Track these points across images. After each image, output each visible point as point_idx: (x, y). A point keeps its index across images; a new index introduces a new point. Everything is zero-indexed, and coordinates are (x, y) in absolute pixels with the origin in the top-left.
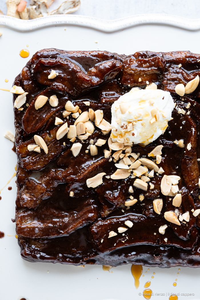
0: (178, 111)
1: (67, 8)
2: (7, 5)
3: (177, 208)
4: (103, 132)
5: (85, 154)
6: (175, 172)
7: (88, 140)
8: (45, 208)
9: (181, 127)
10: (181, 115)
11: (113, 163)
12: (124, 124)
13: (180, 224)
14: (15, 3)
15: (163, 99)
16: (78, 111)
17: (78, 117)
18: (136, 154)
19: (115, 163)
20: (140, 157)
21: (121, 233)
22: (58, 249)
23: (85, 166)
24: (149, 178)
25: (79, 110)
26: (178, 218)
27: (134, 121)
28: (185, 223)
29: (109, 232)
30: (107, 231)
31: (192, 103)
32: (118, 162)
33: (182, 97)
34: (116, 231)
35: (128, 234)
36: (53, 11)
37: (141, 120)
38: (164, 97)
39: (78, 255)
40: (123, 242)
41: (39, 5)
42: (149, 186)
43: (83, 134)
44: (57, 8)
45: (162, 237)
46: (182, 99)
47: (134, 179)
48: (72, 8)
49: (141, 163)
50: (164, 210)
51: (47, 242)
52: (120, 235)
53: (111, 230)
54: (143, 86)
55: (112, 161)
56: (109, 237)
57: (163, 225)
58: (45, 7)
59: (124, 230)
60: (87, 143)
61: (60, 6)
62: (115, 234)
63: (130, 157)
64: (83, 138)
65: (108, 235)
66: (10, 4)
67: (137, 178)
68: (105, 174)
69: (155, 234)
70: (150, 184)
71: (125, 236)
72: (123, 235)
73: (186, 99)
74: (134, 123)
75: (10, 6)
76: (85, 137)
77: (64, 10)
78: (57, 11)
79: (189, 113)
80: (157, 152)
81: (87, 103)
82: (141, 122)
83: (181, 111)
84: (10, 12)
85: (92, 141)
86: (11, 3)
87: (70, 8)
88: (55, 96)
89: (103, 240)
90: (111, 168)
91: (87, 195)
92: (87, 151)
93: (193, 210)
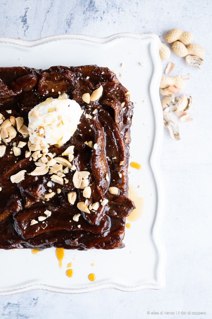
0: (85, 116)
1: (173, 129)
3: (88, 199)
4: (23, 136)
5: (10, 154)
6: (86, 169)
7: (11, 143)
9: (90, 130)
10: (89, 120)
11: (33, 162)
12: (36, 129)
13: (89, 212)
14: (176, 84)
15: (69, 106)
16: (2, 119)
17: (2, 124)
18: (53, 154)
19: (35, 162)
20: (56, 156)
21: (41, 221)
24: (64, 174)
25: (2, 117)
26: (88, 207)
28: (94, 211)
29: (31, 220)
30: (29, 220)
31: (98, 109)
32: (37, 161)
33: (89, 104)
34: (37, 220)
35: (47, 222)
37: (50, 125)
40: (44, 228)
42: (64, 181)
43: (7, 138)
44: (172, 120)
45: (76, 224)
46: (89, 106)
47: (51, 175)
48: (174, 133)
49: (57, 162)
50: (77, 201)
52: (40, 223)
53: (33, 219)
54: (56, 96)
55: (32, 160)
56: (31, 225)
57: (77, 214)
58: (174, 110)
59: (44, 218)
60: (11, 145)
61: (174, 123)
62: (37, 222)
63: (47, 157)
64: (7, 141)
65: (30, 223)
66: (175, 79)
67: (54, 174)
68: (26, 171)
69: (70, 221)
70: (65, 179)
71: (45, 223)
76: (8, 140)
77: (172, 126)
79: (95, 118)
80: (70, 151)
81: (10, 112)
83: (88, 116)
85: (14, 144)
86: (177, 80)
87: (174, 131)
89: (26, 227)
90: (32, 166)
92: (11, 153)
93: (101, 201)
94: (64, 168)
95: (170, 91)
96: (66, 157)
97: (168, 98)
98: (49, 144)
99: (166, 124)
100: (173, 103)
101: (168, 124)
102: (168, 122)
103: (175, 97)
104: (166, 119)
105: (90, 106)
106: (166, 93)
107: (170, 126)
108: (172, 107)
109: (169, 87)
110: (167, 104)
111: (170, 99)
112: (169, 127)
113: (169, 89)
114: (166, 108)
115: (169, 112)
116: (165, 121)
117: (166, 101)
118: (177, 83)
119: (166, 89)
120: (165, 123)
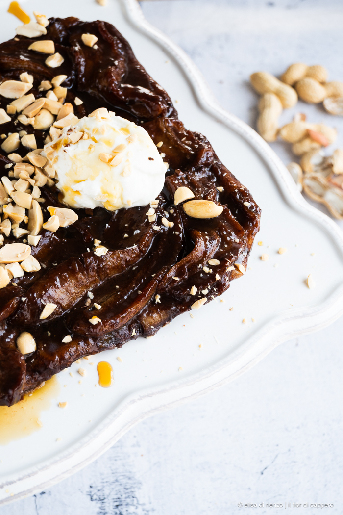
0: (148, 211)
6: (44, 266)
7: (21, 128)
9: (126, 235)
10: (146, 219)
12: (75, 129)
15: (150, 159)
27: (88, 134)
31: (176, 228)
32: (11, 178)
37: (96, 142)
38: (152, 159)
49: (29, 207)
55: (8, 169)
63: (31, 188)
73: (175, 215)
74: (85, 136)
76: (23, 119)
79: (157, 228)
80: (62, 218)
82: (93, 143)
83: (152, 215)
85: (24, 132)
88: (63, 61)
92: (4, 136)
94: (23, 225)
96: (46, 216)
98: (56, 174)
105: (172, 211)
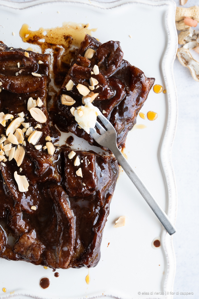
1: (195, 69)
2: (193, 8)
6: (25, 101)
8: (45, 237)
11: (7, 163)
14: (194, 16)
18: (2, 137)
19: (8, 160)
21: (80, 163)
22: (87, 229)
23: (7, 191)
28: (98, 87)
29: (77, 175)
30: (76, 178)
32: (7, 158)
34: (77, 168)
35: (83, 157)
36: (191, 55)
39: (97, 211)
40: (89, 163)
41: (195, 40)
44: (194, 58)
47: (27, 142)
48: (196, 74)
51: (79, 240)
52: (82, 165)
56: (82, 177)
58: (194, 47)
61: (196, 61)
62: (80, 169)
65: (80, 177)
66: (193, 10)
68: (16, 173)
72: (82, 161)
75: (191, 10)
77: (193, 66)
78: (190, 58)
84: (185, 11)
86: (195, 11)
87: (196, 72)
89: (83, 183)
90: (12, 165)
91: (37, 193)
93: (92, 73)
95: (186, 24)
97: (184, 32)
99: (186, 64)
100: (191, 39)
101: (189, 63)
102: (188, 61)
103: (193, 31)
104: (185, 58)
106: (182, 27)
107: (191, 65)
108: (191, 43)
109: (185, 19)
110: (185, 40)
111: (187, 33)
112: (190, 67)
113: (184, 21)
114: (184, 45)
115: (188, 49)
116: (184, 61)
117: (182, 36)
118: (196, 15)
119: (181, 22)
120: (185, 62)
